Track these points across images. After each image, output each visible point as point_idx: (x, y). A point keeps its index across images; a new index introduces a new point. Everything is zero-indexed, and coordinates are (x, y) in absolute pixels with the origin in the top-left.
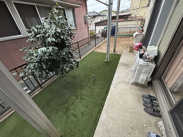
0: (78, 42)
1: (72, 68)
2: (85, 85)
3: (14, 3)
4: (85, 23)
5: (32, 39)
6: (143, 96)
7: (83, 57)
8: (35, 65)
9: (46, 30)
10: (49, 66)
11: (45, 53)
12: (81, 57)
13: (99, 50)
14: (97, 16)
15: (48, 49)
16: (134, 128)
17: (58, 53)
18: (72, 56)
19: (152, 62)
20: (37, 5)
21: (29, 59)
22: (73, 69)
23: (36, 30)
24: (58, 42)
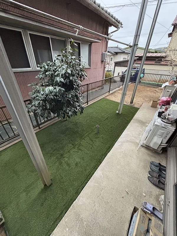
0: (88, 84)
1: (75, 113)
2: (86, 135)
3: (30, 34)
4: (102, 61)
5: (41, 76)
6: (152, 163)
7: (91, 103)
8: (39, 102)
9: (56, 68)
10: (52, 107)
11: (51, 93)
12: (89, 103)
13: (112, 98)
14: (120, 53)
15: (55, 88)
16: (130, 193)
17: (63, 94)
18: (78, 100)
19: (172, 125)
20: (52, 37)
21: (35, 95)
22: (76, 115)
23: (47, 67)
24: (66, 83)
